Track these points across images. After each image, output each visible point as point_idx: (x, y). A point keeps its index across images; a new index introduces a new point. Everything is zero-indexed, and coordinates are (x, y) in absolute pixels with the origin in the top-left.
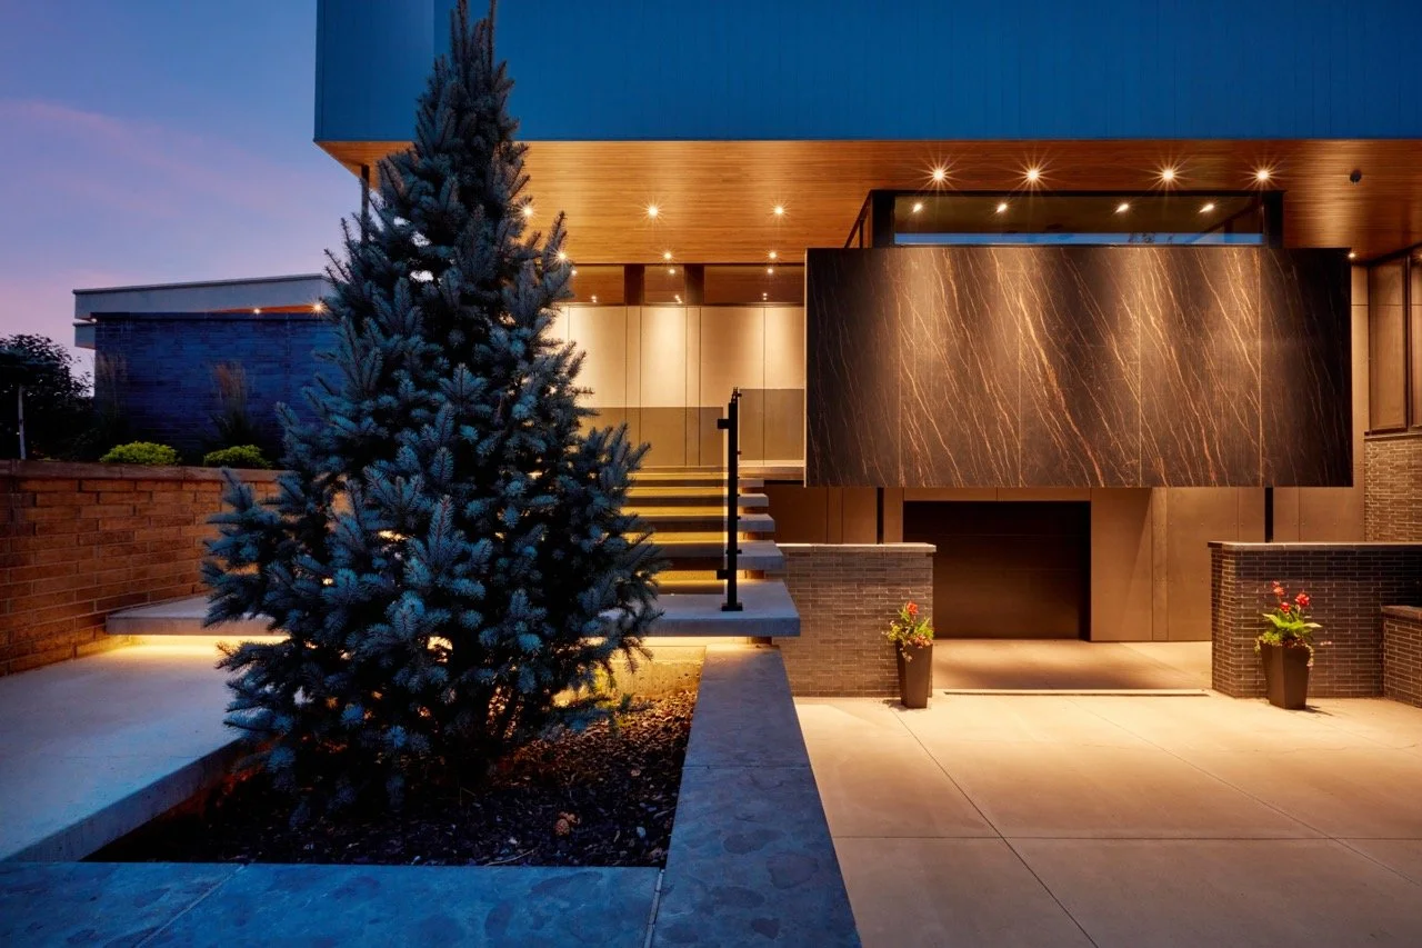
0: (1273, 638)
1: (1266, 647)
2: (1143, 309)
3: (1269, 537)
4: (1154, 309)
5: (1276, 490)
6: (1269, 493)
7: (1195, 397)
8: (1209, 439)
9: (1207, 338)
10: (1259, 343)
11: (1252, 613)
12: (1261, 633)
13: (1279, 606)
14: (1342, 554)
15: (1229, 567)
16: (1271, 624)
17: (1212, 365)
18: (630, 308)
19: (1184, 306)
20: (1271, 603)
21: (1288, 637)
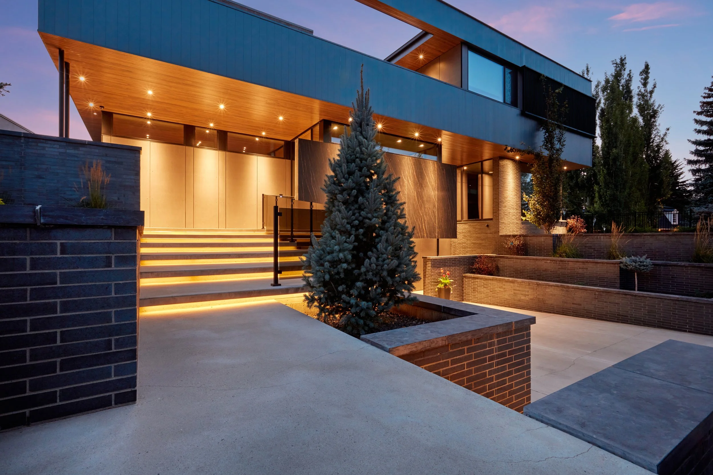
0: (441, 286)
1: (440, 289)
2: (407, 177)
3: (438, 255)
4: (410, 178)
5: (440, 240)
6: (438, 240)
7: (421, 209)
8: (424, 223)
9: (424, 189)
10: (436, 192)
11: (434, 279)
12: (437, 285)
13: (442, 276)
14: (455, 259)
15: (429, 264)
16: (440, 282)
17: (425, 199)
18: (187, 147)
19: (418, 178)
20: (440, 275)
21: (445, 285)
